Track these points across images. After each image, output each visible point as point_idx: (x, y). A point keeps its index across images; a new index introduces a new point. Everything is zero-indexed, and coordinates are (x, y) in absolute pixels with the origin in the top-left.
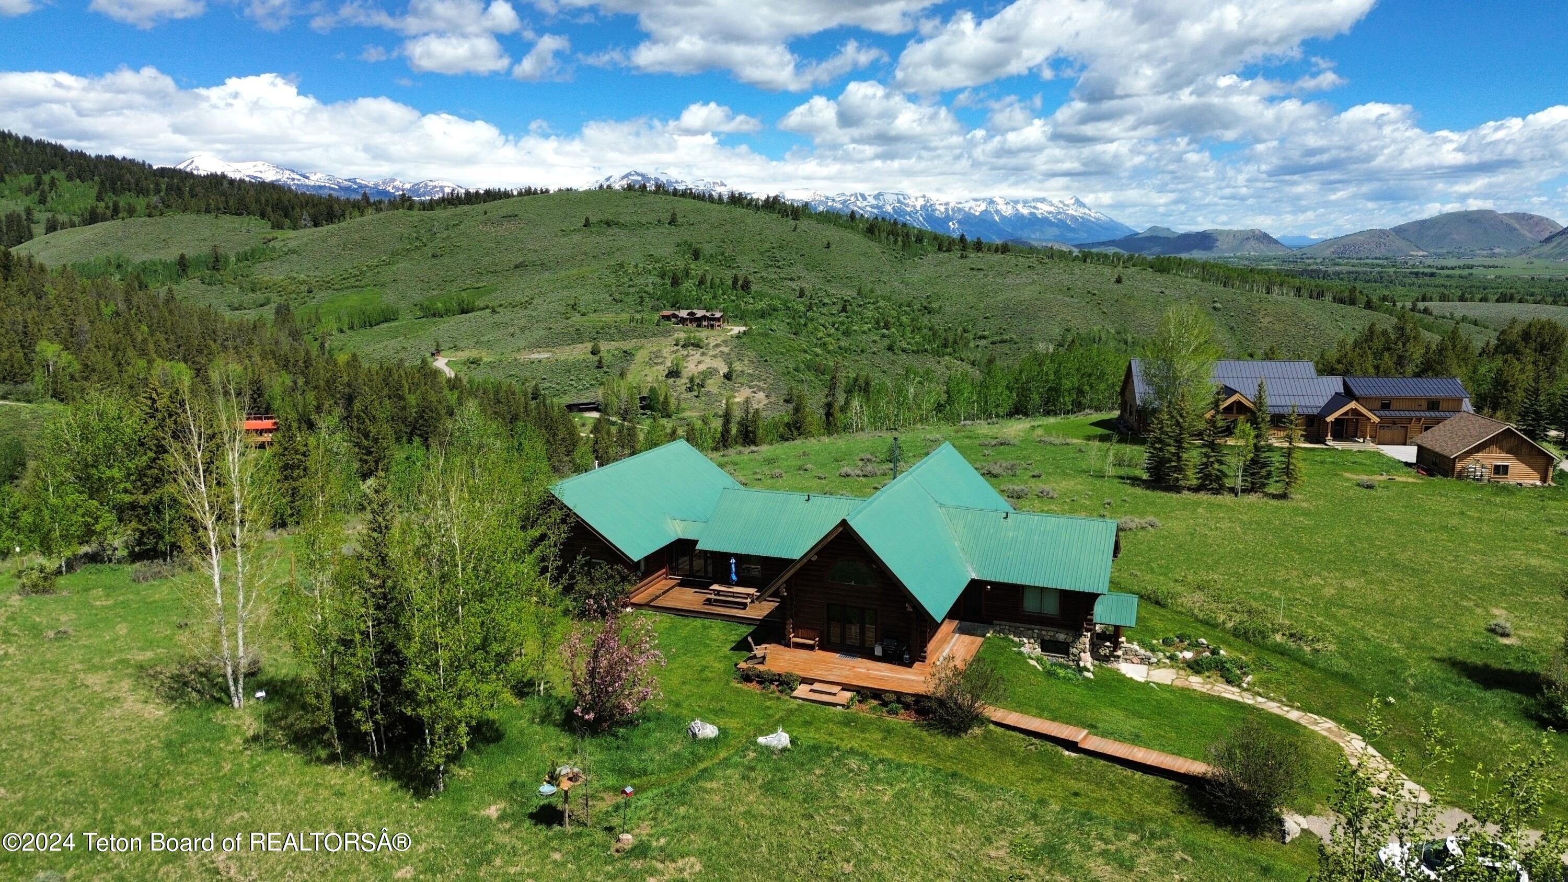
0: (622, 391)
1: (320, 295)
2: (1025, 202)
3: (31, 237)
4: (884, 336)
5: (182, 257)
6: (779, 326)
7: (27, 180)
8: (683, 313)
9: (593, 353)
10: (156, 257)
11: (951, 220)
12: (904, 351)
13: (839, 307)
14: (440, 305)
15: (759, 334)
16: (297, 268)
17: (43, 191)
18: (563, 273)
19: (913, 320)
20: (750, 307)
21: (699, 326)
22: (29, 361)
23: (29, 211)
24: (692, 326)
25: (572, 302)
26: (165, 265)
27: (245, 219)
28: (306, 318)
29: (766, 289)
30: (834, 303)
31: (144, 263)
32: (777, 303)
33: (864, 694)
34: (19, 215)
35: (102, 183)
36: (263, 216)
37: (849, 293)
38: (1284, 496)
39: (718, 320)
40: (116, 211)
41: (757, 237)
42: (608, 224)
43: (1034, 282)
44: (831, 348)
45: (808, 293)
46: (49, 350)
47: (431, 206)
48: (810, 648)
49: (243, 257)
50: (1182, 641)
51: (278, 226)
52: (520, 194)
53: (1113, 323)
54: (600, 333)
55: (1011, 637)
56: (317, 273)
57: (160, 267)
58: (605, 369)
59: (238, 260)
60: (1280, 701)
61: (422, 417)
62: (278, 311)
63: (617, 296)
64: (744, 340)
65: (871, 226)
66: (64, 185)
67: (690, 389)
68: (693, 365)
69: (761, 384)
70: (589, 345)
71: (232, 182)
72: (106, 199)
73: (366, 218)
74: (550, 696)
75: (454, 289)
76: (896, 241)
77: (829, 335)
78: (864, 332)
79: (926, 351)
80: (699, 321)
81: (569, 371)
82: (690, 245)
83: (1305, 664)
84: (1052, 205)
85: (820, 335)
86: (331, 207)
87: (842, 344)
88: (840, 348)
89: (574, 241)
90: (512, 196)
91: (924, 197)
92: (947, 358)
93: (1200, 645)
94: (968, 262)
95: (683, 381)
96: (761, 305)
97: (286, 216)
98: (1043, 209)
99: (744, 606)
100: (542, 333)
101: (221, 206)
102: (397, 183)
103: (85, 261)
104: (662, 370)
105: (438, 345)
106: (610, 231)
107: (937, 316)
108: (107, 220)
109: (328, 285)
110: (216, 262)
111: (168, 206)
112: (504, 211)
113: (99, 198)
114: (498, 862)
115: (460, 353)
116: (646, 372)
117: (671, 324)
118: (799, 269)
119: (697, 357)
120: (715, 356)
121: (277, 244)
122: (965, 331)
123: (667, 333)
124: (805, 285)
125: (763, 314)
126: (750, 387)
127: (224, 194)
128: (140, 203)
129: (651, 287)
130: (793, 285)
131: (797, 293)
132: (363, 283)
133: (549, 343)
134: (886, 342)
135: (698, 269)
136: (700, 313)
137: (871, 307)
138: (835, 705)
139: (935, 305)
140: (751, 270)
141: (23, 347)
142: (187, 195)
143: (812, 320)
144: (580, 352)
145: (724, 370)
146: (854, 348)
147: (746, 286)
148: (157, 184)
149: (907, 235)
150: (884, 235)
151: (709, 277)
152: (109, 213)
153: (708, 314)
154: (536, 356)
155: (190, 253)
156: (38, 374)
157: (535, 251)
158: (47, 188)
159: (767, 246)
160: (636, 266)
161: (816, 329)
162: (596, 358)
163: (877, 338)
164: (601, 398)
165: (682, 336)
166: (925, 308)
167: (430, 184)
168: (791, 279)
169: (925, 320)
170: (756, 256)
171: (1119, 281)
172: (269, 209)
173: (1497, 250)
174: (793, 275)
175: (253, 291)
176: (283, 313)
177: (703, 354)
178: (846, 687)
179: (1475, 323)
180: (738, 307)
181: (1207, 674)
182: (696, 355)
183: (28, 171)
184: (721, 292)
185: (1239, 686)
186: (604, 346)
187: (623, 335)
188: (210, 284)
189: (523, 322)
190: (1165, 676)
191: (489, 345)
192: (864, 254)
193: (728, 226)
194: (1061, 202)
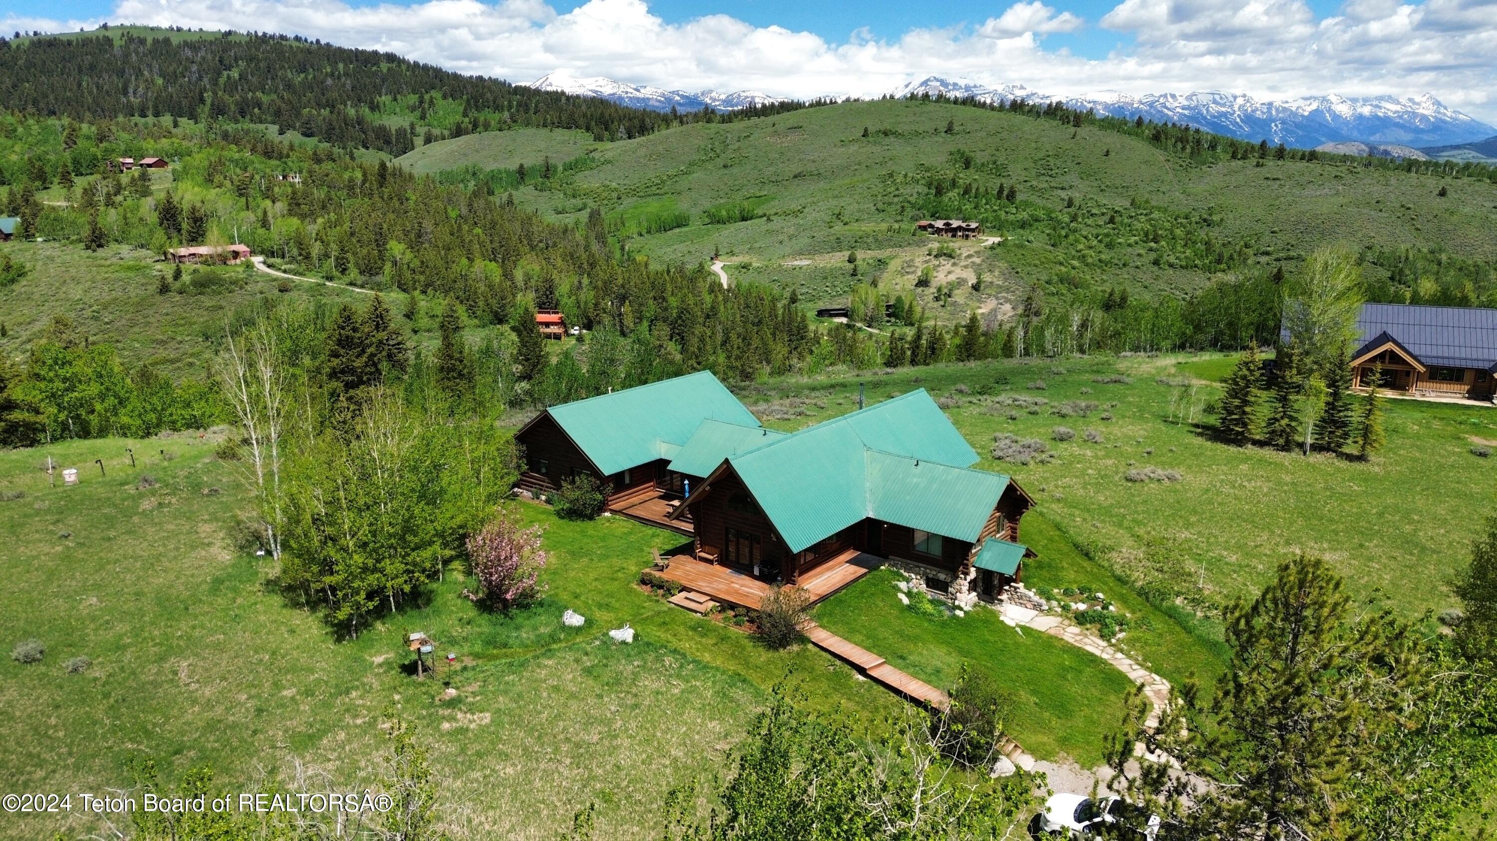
0: (870, 300)
1: (627, 202)
2: (1366, 101)
3: (413, 148)
4: (1151, 250)
5: (521, 166)
6: (1037, 239)
7: (413, 99)
8: (939, 224)
9: (850, 261)
10: (502, 167)
11: (1274, 121)
12: (1171, 265)
13: (1107, 218)
14: (724, 213)
15: (1016, 245)
16: (609, 178)
17: (424, 109)
18: (837, 182)
19: (1189, 233)
20: (1011, 218)
21: (954, 236)
22: (381, 257)
23: (412, 126)
24: (947, 237)
25: (837, 212)
26: (507, 172)
27: (573, 132)
28: (613, 222)
29: (1034, 198)
30: (1103, 214)
31: (492, 171)
32: (1041, 214)
33: (726, 606)
34: (405, 130)
35: (468, 101)
36: (588, 129)
37: (1121, 203)
38: (1361, 458)
39: (973, 230)
40: (475, 126)
41: (1033, 145)
42: (886, 134)
43: (1337, 193)
44: (1090, 260)
45: (1077, 203)
46: (396, 248)
47: (728, 118)
48: (710, 562)
49: (569, 167)
50: (1081, 593)
51: (598, 138)
52: (811, 105)
53: (1428, 240)
54: (859, 241)
55: (902, 571)
56: (626, 182)
57: (504, 175)
58: (859, 277)
59: (565, 170)
60: (1136, 660)
61: (680, 317)
62: (591, 216)
63: (880, 205)
64: (998, 251)
65: (1158, 132)
66: (440, 102)
67: (937, 299)
68: (944, 274)
69: (1010, 296)
70: (847, 254)
71: (568, 98)
72: (470, 115)
73: (671, 130)
75: (738, 197)
76: (1184, 149)
77: (1091, 248)
78: (1130, 245)
79: (1196, 266)
80: (954, 231)
81: (826, 278)
82: (963, 154)
83: (1185, 628)
84: (1399, 103)
85: (1081, 247)
86: (643, 121)
87: (1103, 257)
88: (1100, 260)
89: (851, 151)
90: (804, 106)
91: (1244, 96)
92: (1219, 274)
93: (1096, 599)
94: (1264, 171)
95: (932, 290)
96: (1024, 215)
97: (606, 130)
98: (1391, 108)
100: (807, 241)
101: (556, 121)
102: (714, 95)
103: (449, 170)
104: (913, 279)
105: (717, 250)
106: (886, 141)
107: (1217, 230)
108: (468, 133)
109: (633, 192)
110: (547, 171)
111: (515, 121)
112: (792, 122)
113: (465, 115)
114: (354, 694)
115: (735, 258)
116: (897, 281)
117: (926, 234)
118: (1072, 178)
119: (948, 267)
120: (966, 267)
121: (596, 155)
122: (1247, 246)
123: (922, 243)
124: (1075, 194)
125: (1023, 225)
126: (997, 298)
127: (561, 110)
128: (493, 118)
129: (915, 195)
130: (1064, 194)
131: (1066, 203)
132: (662, 191)
133: (810, 251)
134: (1153, 256)
135: (965, 178)
136: (955, 224)
137: (1143, 218)
138: (696, 612)
139: (1216, 218)
140: (1022, 179)
141: (378, 245)
142: (532, 112)
143: (1075, 231)
144: (837, 260)
145: (973, 280)
146: (1116, 261)
147: (1011, 196)
148: (510, 102)
149: (1198, 142)
150: (1170, 143)
151: (974, 186)
152: (470, 126)
153: (964, 225)
154: (796, 263)
155: (528, 163)
156: (388, 267)
157: (814, 161)
158: (426, 106)
159: (1041, 154)
160: (906, 176)
161: (1077, 241)
162: (852, 266)
163: (1142, 252)
164: (850, 305)
165: (935, 246)
166: (1205, 220)
167: (743, 94)
168: (1062, 189)
169: (1202, 234)
170: (1029, 164)
171: (1443, 193)
172: (593, 123)
174: (1065, 184)
175: (574, 197)
176: (594, 217)
177: (954, 264)
178: (713, 598)
180: (997, 218)
181: (1088, 626)
182: (946, 264)
183: (414, 92)
184: (984, 201)
185: (1109, 641)
186: (860, 255)
187: (880, 244)
188: (541, 190)
189: (792, 230)
190: (1045, 624)
191: (760, 251)
192: (1146, 162)
193: (1005, 134)
194: (1410, 100)
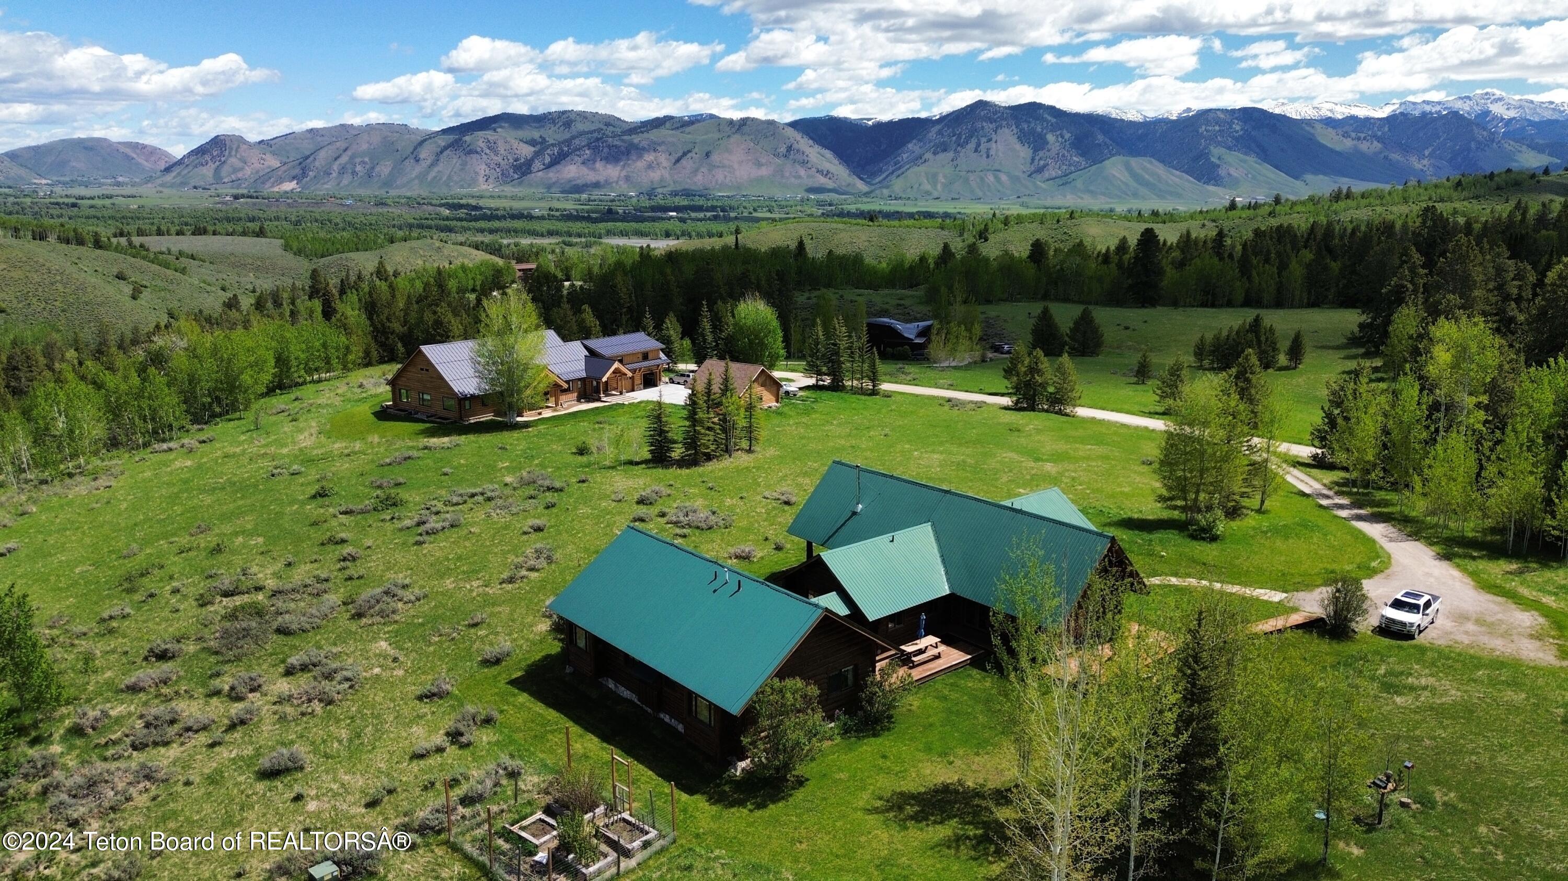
173: (120, 179)
179: (193, 257)
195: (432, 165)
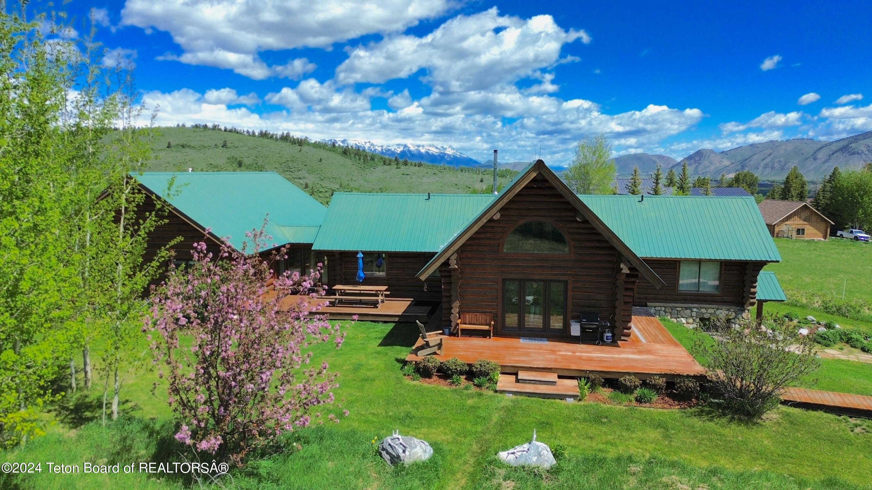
2: (423, 146)
13: (330, 193)
30: (326, 192)
33: (591, 379)
37: (335, 186)
41: (278, 155)
42: (183, 146)
43: (437, 181)
45: (310, 186)
48: (484, 334)
65: (345, 150)
74: (130, 419)
76: (360, 159)
82: (236, 159)
84: (438, 148)
89: (161, 155)
91: (369, 142)
94: (401, 170)
98: (433, 150)
99: (375, 304)
106: (184, 150)
118: (304, 173)
124: (308, 181)
130: (301, 181)
131: (304, 186)
138: (562, 397)
149: (366, 156)
150: (353, 155)
159: (284, 160)
168: (300, 179)
170: (277, 165)
171: (481, 181)
174: (300, 176)
178: (562, 374)
192: (342, 165)
193: (259, 149)
194: (442, 147)
195: (825, 162)
